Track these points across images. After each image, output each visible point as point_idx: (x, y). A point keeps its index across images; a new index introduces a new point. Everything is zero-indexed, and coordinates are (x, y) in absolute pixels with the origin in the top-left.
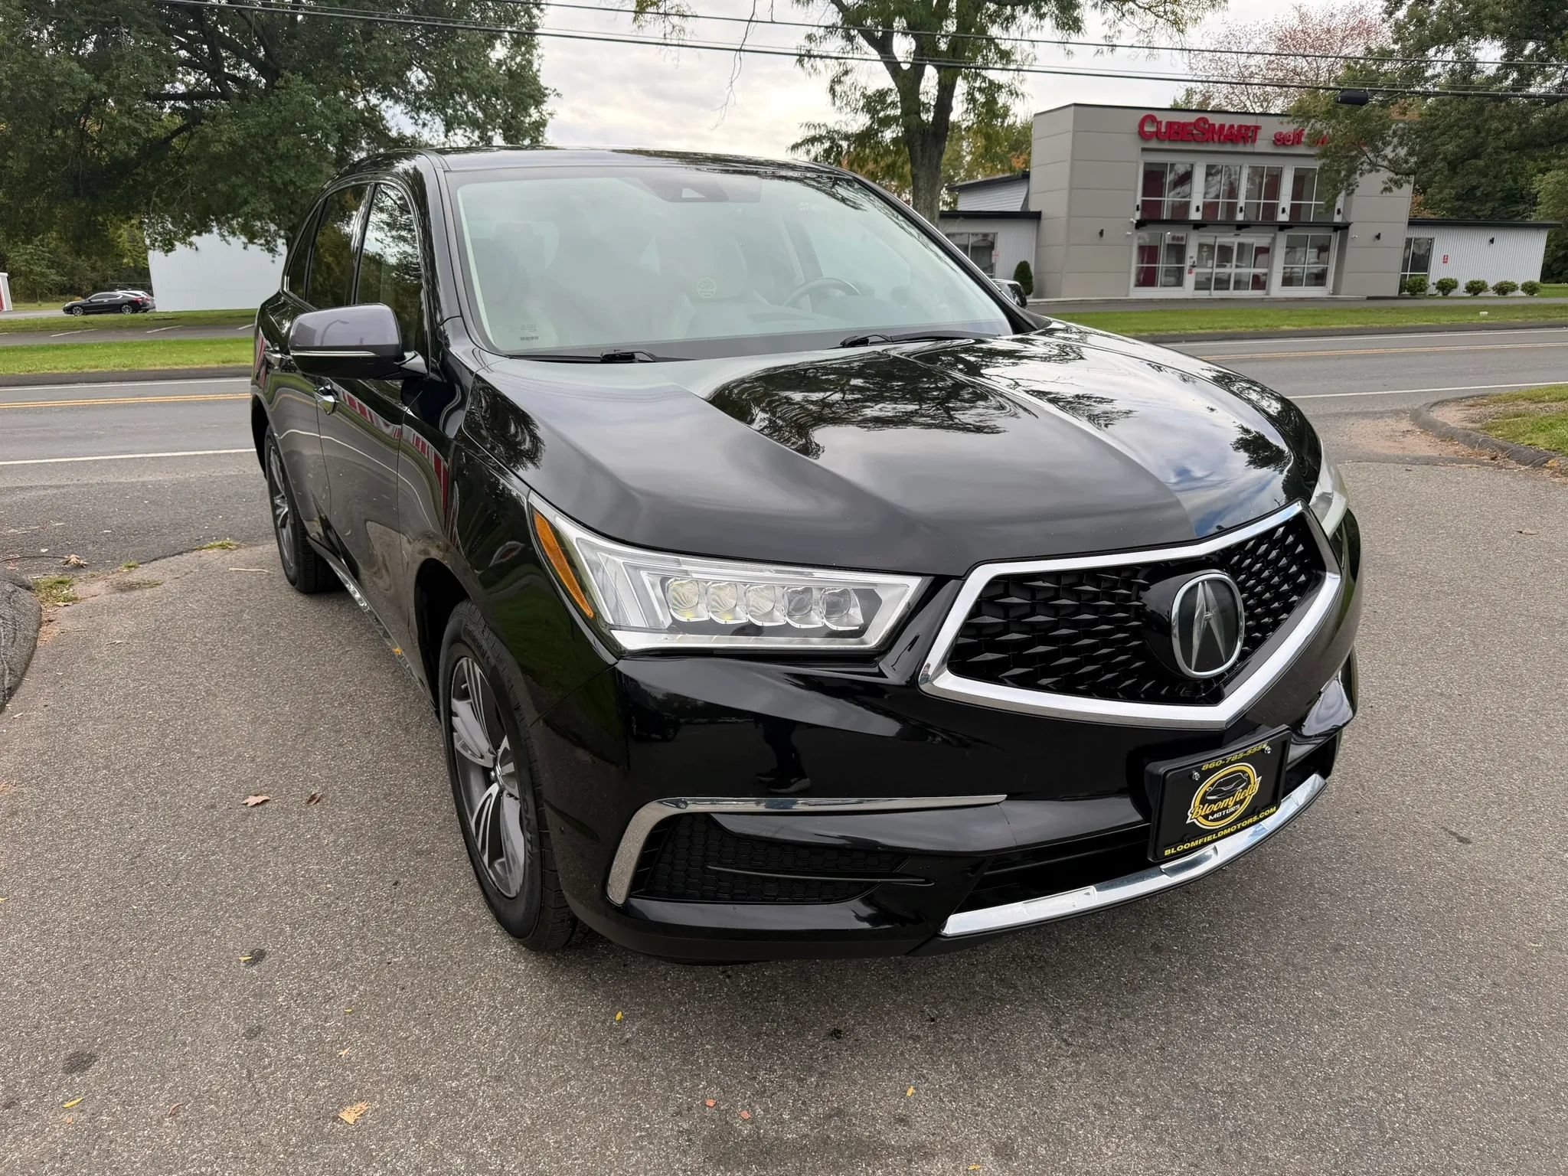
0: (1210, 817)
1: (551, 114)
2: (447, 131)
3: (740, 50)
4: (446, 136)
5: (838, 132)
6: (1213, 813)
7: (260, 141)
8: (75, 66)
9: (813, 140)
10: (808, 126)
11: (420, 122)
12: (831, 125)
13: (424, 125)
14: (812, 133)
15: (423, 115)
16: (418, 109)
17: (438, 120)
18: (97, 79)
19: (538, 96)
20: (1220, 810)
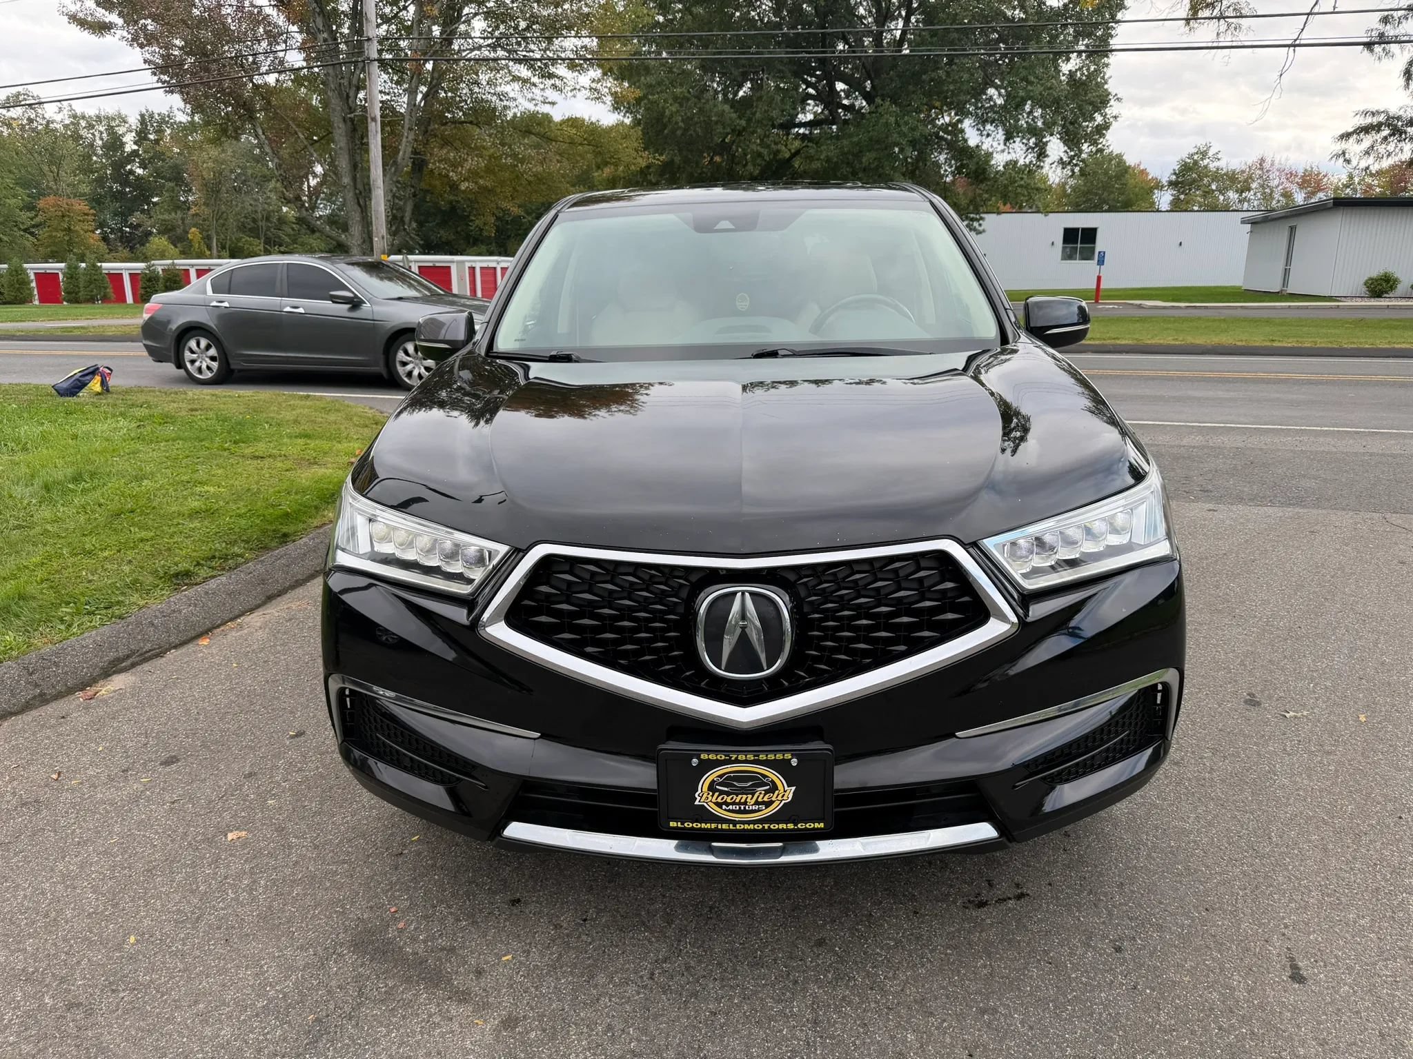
0: (724, 807)
1: (1115, 117)
2: (1007, 140)
3: (1295, 46)
4: (1005, 144)
5: (1399, 118)
6: (727, 804)
7: (850, 157)
8: (727, 107)
9: (1366, 129)
10: (1366, 113)
11: (985, 133)
12: (1393, 111)
13: (988, 135)
14: (1369, 120)
15: (988, 127)
16: (984, 122)
17: (1000, 130)
18: (740, 118)
19: (1102, 101)
20: (734, 803)
